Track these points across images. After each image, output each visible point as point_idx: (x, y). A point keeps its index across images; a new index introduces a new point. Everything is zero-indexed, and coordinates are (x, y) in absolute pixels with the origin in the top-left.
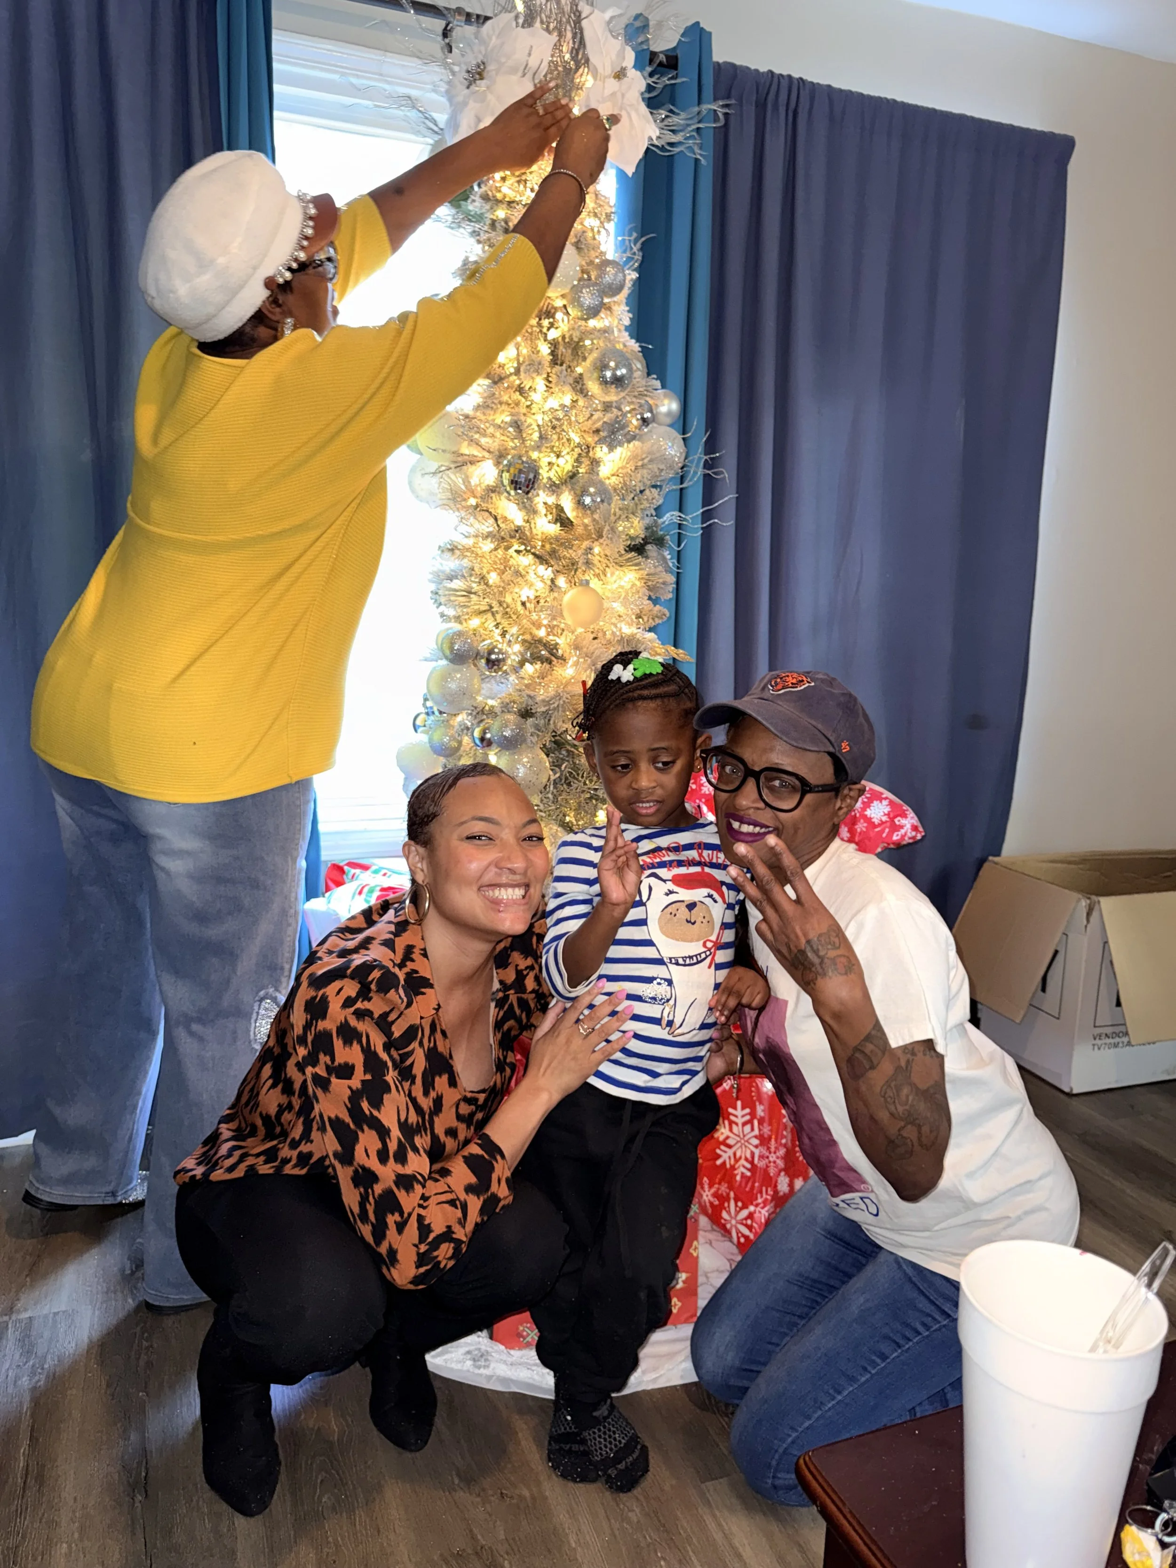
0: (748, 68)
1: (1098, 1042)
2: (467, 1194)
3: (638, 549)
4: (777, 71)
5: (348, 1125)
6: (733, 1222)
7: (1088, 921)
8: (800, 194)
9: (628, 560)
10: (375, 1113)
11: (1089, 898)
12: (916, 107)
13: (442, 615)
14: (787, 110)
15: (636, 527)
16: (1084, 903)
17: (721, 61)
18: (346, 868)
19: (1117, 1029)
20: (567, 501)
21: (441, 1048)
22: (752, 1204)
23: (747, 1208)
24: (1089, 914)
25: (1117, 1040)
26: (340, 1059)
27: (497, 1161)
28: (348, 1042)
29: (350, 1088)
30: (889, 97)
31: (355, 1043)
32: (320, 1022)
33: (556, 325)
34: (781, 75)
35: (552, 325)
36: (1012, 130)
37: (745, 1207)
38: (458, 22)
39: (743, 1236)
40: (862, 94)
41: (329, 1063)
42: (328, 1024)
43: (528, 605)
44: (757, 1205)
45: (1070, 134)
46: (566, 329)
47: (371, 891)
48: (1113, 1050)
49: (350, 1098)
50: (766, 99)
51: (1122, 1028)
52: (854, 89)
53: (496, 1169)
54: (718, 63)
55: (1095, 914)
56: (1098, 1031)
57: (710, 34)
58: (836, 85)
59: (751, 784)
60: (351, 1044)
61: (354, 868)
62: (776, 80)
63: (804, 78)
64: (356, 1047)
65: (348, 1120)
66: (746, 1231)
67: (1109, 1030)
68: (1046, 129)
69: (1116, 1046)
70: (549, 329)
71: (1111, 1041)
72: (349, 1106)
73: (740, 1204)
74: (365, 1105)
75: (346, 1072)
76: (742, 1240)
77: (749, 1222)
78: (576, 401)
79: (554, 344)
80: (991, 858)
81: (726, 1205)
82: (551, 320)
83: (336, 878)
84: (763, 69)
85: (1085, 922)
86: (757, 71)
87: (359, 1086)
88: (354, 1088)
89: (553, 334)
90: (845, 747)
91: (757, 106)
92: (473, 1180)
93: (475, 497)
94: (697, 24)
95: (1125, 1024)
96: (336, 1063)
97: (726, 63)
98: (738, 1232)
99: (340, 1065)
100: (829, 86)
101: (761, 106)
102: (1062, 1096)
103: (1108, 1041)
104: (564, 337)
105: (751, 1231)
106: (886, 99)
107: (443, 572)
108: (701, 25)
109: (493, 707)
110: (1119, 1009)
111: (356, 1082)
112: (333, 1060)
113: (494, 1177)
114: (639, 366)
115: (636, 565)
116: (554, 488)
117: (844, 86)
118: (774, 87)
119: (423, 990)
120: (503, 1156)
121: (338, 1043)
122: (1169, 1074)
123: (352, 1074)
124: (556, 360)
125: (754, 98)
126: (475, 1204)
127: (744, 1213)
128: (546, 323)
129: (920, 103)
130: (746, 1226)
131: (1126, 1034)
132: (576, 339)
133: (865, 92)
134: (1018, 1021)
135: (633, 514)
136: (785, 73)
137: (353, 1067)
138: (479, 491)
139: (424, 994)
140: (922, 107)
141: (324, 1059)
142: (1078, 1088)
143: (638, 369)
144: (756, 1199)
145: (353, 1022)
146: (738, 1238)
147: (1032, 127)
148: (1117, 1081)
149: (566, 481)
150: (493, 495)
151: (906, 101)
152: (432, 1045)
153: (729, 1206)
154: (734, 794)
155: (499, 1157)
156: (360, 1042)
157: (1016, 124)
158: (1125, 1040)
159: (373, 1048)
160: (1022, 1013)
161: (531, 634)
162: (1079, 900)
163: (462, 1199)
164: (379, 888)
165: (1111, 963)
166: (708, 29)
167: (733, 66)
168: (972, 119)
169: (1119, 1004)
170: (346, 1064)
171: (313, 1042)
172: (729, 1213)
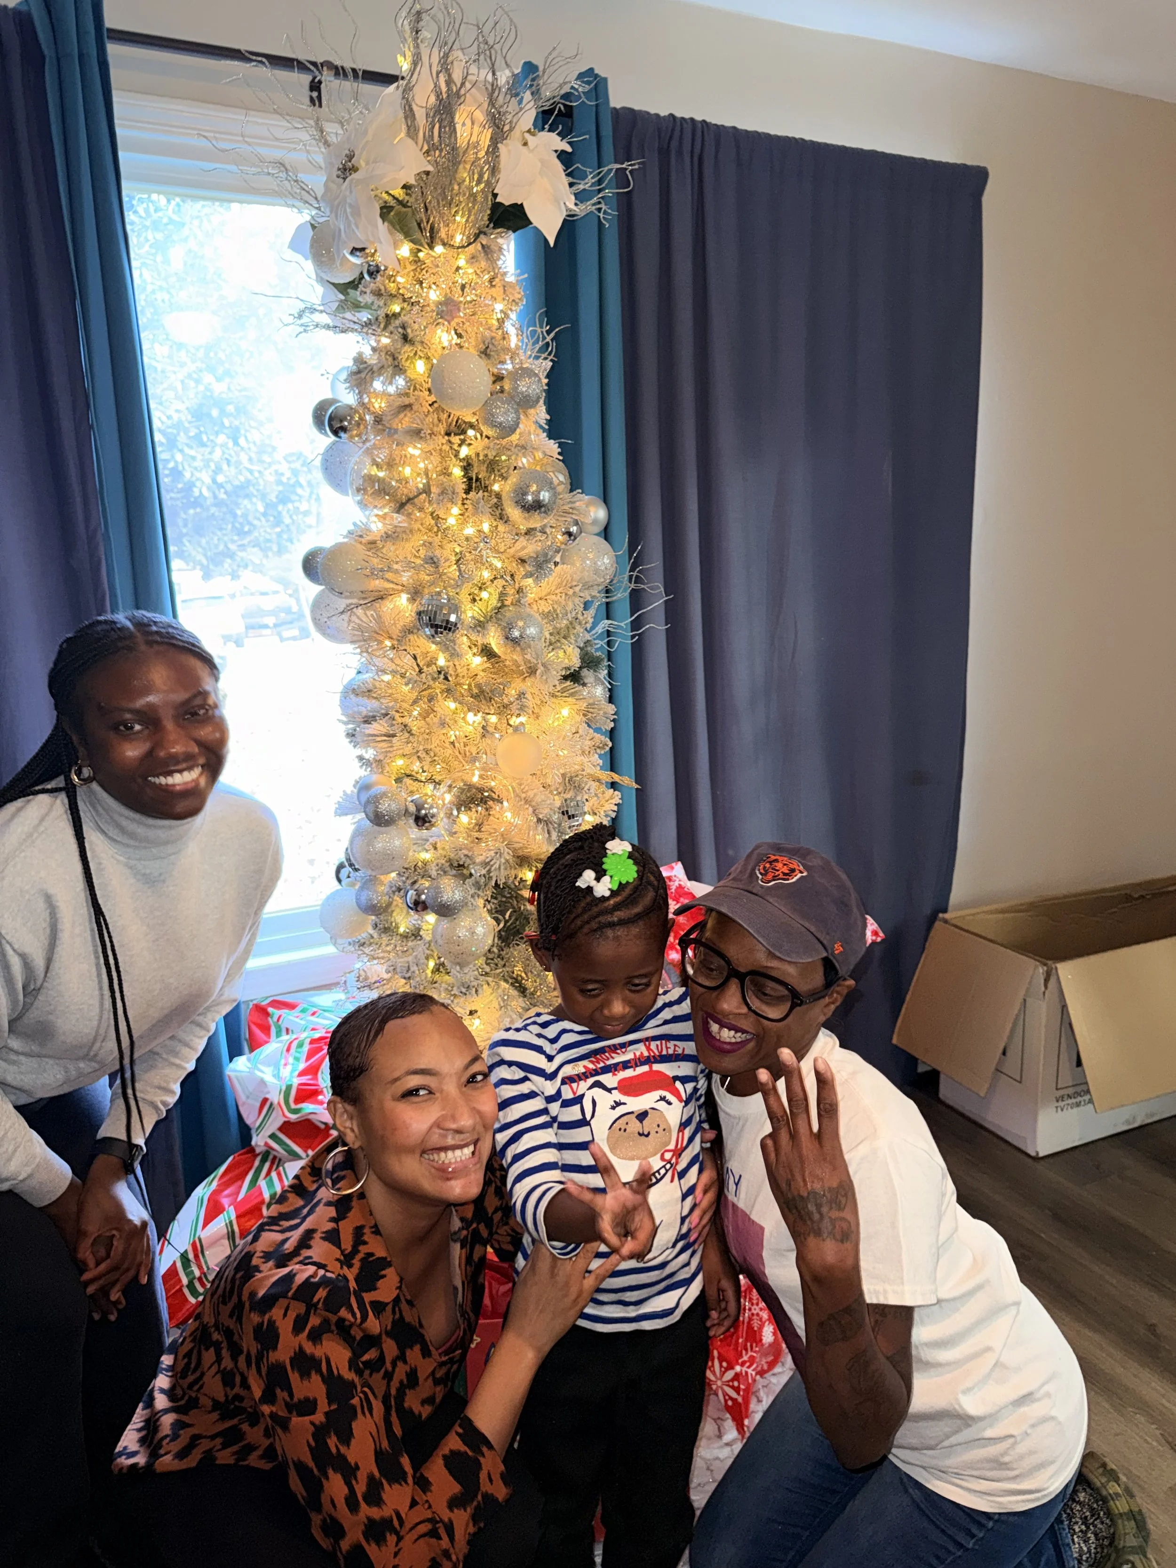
0: (648, 113)
1: (1061, 1104)
2: (452, 1511)
3: (574, 677)
4: (678, 115)
5: (312, 1471)
6: (719, 1383)
7: (1046, 987)
8: (711, 245)
9: (563, 691)
10: (343, 1449)
11: (1045, 965)
12: (826, 145)
13: (361, 758)
14: (692, 157)
15: (570, 657)
16: (1041, 970)
17: (618, 106)
18: (271, 1010)
19: (1079, 1089)
20: (494, 639)
21: (408, 1318)
22: (737, 1363)
23: (732, 1368)
24: (1046, 981)
25: (1079, 1099)
26: (298, 1395)
27: (484, 1456)
28: (305, 1374)
29: (312, 1423)
30: (797, 136)
31: (313, 1373)
32: (271, 1353)
33: (468, 441)
34: (683, 118)
35: (463, 442)
36: (923, 164)
37: (730, 1367)
38: (327, 78)
39: (731, 1398)
40: (769, 135)
41: (288, 1399)
42: (283, 1354)
43: (457, 745)
44: (743, 1364)
45: (982, 164)
46: (480, 449)
47: (300, 1045)
48: (1075, 1110)
49: (314, 1435)
50: (669, 143)
51: (1084, 1087)
52: (760, 130)
53: (484, 1466)
54: (615, 109)
55: (1052, 981)
56: (1061, 1093)
57: (605, 80)
58: (741, 126)
59: (733, 988)
60: (309, 1375)
61: (278, 1008)
62: (678, 123)
63: (708, 120)
64: (316, 1378)
65: (311, 1464)
66: (734, 1395)
67: (1070, 1091)
68: (959, 162)
69: (1078, 1105)
70: (460, 445)
71: (1074, 1101)
72: (313, 1444)
73: (725, 1364)
74: (332, 1442)
75: (307, 1407)
76: (730, 1403)
77: (736, 1384)
78: (496, 527)
79: (467, 467)
80: (941, 915)
81: (710, 1364)
82: (462, 437)
83: (259, 1021)
84: (663, 113)
85: (1043, 989)
86: (657, 115)
87: (323, 1419)
88: (317, 1423)
89: (464, 451)
90: (838, 948)
91: (659, 152)
92: (457, 1488)
93: (391, 638)
94: (591, 70)
95: (1086, 1083)
96: (296, 1400)
97: (624, 108)
98: (725, 1394)
99: (300, 1401)
100: (734, 128)
101: (664, 153)
102: (1030, 1161)
103: (1070, 1101)
104: (478, 455)
105: (738, 1394)
106: (794, 138)
107: (360, 713)
108: (596, 72)
109: (425, 863)
110: (1080, 1069)
111: (319, 1417)
112: (291, 1395)
113: (483, 1475)
114: (561, 478)
115: (572, 695)
116: (480, 625)
117: (750, 128)
118: (677, 134)
119: (383, 1272)
120: (490, 1447)
121: (294, 1377)
122: (1129, 1124)
123: (316, 1408)
124: (472, 483)
125: (657, 145)
126: (461, 1519)
127: (730, 1375)
128: (456, 440)
129: (829, 141)
130: (733, 1387)
131: (1088, 1092)
132: (491, 457)
133: (772, 133)
134: (982, 1094)
135: (565, 638)
136: (687, 116)
137: (315, 1401)
138: (395, 632)
139: (384, 1276)
140: (832, 145)
141: (281, 1395)
142: (1044, 1150)
143: (561, 483)
144: (741, 1356)
145: (309, 1348)
146: (726, 1401)
147: (944, 160)
148: (1080, 1139)
149: (491, 617)
150: (411, 637)
151: (815, 139)
152: (397, 1316)
153: (713, 1366)
154: (715, 994)
155: (485, 1449)
156: (319, 1371)
157: (928, 157)
158: (1087, 1098)
159: (336, 1372)
160: (986, 1086)
161: (463, 780)
162: (1036, 967)
163: (446, 1520)
164: (308, 1040)
165: (1071, 1025)
166: (603, 75)
167: (631, 110)
168: (883, 155)
169: (1079, 1063)
170: (307, 1399)
171: (267, 1375)
172: (714, 1373)
